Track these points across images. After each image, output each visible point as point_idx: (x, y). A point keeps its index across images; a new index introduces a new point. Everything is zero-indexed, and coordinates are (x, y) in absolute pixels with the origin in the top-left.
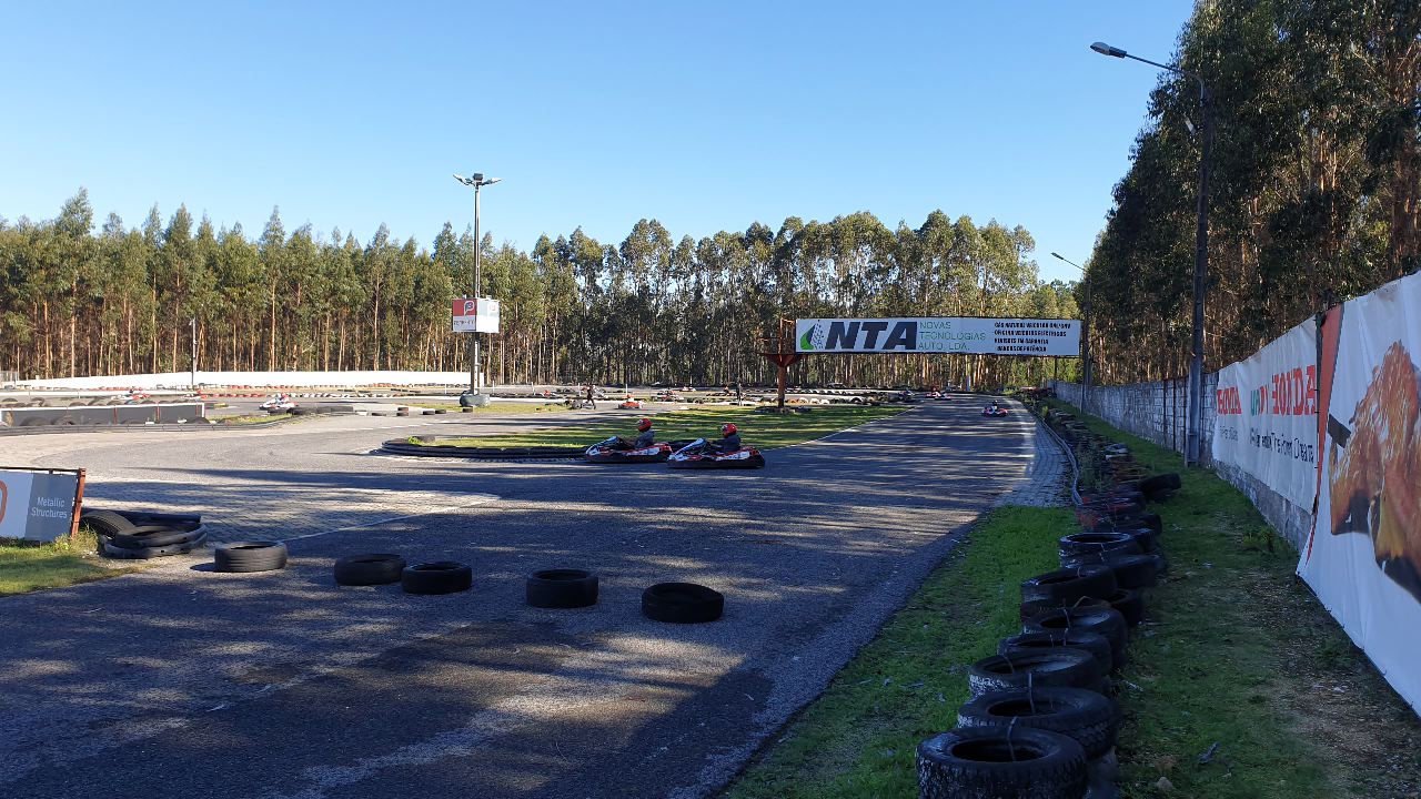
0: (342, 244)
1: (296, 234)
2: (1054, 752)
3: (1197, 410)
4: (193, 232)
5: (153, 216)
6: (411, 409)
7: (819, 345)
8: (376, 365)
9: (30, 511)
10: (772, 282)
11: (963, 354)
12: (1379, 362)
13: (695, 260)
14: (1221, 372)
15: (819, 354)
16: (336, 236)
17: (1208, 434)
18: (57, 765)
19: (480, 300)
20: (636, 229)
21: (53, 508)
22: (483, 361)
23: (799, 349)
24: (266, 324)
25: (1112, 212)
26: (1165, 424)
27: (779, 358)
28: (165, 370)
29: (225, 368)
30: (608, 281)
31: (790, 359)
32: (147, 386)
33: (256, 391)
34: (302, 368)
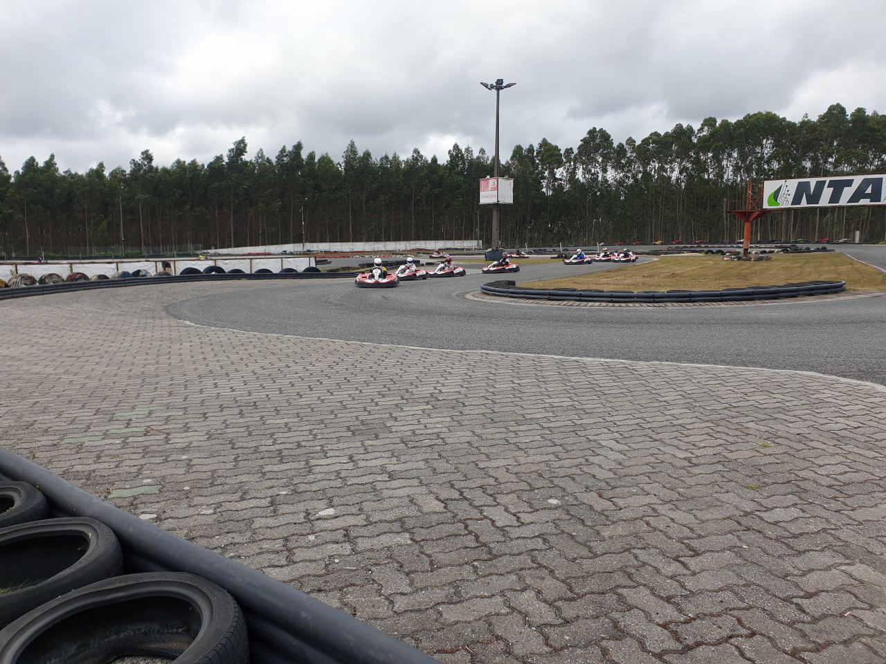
7: (785, 202)
15: (785, 209)
23: (766, 206)
27: (746, 215)
28: (286, 242)
29: (322, 241)
30: (565, 174)
31: (754, 215)
32: (276, 252)
33: (343, 255)
34: (368, 240)
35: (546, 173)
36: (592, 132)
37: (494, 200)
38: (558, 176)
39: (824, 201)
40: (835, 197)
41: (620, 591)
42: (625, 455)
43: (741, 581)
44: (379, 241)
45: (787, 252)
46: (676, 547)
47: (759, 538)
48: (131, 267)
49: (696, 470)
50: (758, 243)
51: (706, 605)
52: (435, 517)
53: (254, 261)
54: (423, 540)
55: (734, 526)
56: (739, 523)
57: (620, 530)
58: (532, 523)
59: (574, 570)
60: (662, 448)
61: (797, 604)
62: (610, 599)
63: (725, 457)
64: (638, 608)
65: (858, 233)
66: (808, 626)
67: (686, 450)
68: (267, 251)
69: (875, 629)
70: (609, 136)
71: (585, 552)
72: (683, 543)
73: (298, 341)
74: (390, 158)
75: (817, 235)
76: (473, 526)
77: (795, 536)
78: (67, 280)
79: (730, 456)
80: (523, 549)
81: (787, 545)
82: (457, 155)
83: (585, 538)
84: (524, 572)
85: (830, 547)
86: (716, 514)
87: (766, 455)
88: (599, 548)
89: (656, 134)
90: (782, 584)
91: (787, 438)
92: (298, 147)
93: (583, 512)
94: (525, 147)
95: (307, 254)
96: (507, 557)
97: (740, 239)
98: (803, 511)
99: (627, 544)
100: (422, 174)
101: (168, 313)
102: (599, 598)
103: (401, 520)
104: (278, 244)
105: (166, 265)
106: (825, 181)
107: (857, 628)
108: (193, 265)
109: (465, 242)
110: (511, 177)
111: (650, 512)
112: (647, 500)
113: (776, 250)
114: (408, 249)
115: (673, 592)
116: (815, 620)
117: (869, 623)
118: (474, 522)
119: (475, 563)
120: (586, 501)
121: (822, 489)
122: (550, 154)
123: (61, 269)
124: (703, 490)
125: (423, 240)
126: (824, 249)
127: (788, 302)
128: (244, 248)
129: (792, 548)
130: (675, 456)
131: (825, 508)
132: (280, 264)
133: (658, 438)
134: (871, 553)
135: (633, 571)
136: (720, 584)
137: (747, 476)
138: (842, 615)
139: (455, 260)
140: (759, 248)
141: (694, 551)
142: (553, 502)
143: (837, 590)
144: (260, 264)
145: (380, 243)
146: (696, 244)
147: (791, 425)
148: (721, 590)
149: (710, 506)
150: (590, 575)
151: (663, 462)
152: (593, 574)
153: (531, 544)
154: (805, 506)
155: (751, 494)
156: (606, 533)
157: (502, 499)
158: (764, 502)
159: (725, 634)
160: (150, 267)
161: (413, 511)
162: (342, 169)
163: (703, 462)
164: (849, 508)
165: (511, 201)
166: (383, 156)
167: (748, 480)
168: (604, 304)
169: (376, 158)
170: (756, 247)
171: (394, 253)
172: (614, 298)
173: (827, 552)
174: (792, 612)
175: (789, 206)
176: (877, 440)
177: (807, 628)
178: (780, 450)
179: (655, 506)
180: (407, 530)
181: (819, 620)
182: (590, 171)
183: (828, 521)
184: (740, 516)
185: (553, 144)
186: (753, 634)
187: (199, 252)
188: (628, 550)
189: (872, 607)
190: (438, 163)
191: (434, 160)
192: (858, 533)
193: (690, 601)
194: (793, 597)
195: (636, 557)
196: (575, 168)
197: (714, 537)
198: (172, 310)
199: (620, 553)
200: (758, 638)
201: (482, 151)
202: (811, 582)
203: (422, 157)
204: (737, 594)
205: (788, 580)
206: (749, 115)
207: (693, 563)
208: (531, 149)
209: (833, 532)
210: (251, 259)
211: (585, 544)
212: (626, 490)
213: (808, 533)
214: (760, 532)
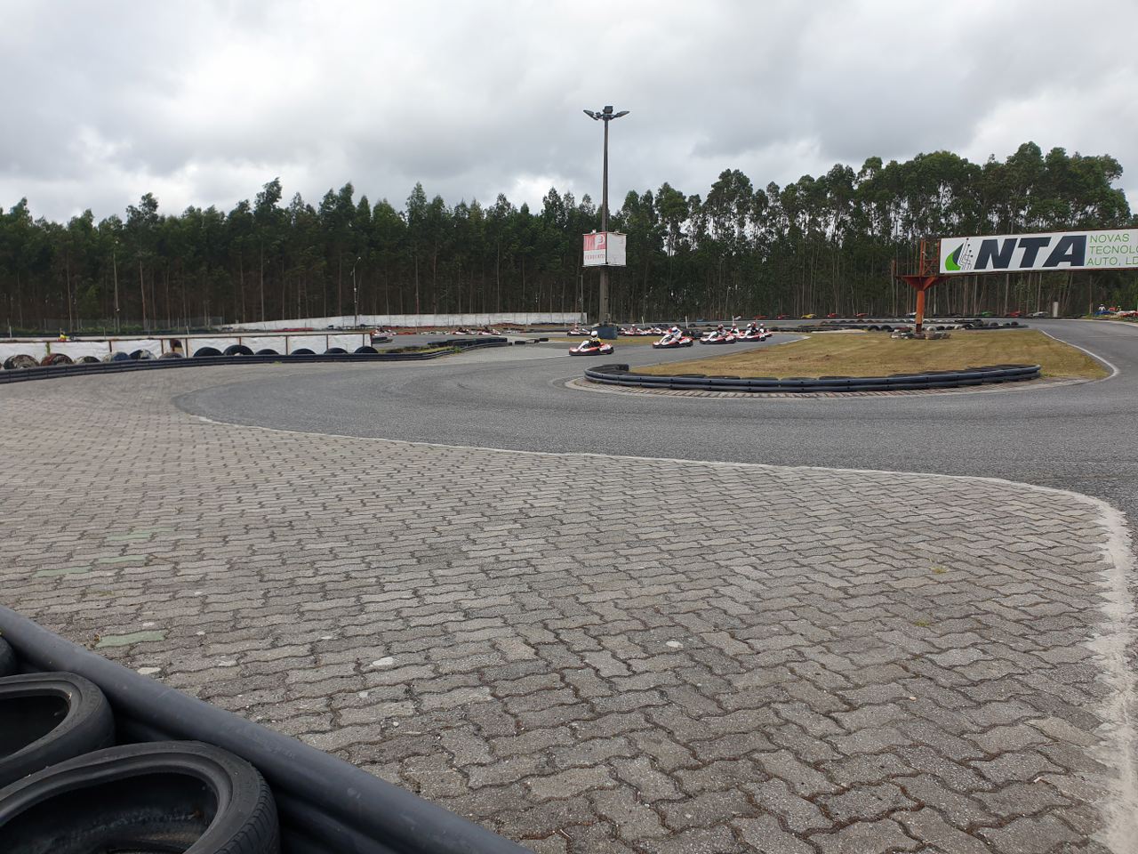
7: (967, 265)
15: (967, 274)
19: (609, 235)
20: (722, 178)
23: (943, 270)
27: (919, 282)
28: (333, 315)
29: (380, 313)
30: (692, 229)
31: (929, 282)
32: (320, 328)
33: (408, 330)
34: (441, 312)
35: (668, 229)
36: (726, 176)
37: (601, 262)
38: (683, 231)
39: (1015, 265)
40: (1028, 259)
41: (756, 756)
42: (764, 584)
43: (906, 741)
44: (455, 313)
45: (970, 328)
46: (827, 700)
47: (931, 686)
48: (128, 346)
49: (853, 603)
50: (934, 316)
51: (864, 771)
52: (523, 667)
53: (291, 339)
54: (507, 696)
55: (901, 672)
56: (906, 669)
57: (757, 679)
58: (647, 672)
59: (699, 730)
60: (812, 576)
61: (975, 768)
62: (744, 766)
63: (890, 586)
64: (778, 777)
65: (1056, 305)
66: (988, 795)
67: (842, 578)
68: (308, 326)
69: (1072, 798)
70: (747, 180)
71: (713, 708)
72: (835, 695)
73: (348, 442)
74: (469, 206)
75: (1006, 307)
76: (571, 677)
77: (974, 684)
78: (43, 363)
79: (895, 584)
80: (634, 704)
81: (965, 695)
82: (554, 203)
83: (713, 690)
84: (635, 735)
85: (1016, 696)
86: (877, 657)
87: (939, 583)
88: (730, 702)
89: (807, 178)
90: (956, 743)
91: (967, 562)
92: (348, 190)
93: (709, 657)
94: (641, 193)
95: (361, 329)
96: (614, 716)
97: (912, 312)
98: (984, 652)
99: (766, 697)
100: (510, 228)
101: (178, 406)
102: (731, 765)
103: (479, 671)
104: (323, 317)
105: (175, 344)
106: (1016, 239)
107: (1050, 797)
108: (212, 344)
109: (565, 315)
110: (623, 231)
111: (795, 656)
112: (791, 641)
113: (956, 326)
114: (492, 323)
115: (822, 756)
116: (997, 788)
117: (1064, 792)
118: (573, 672)
119: (574, 724)
120: (714, 643)
121: (1008, 624)
122: (673, 203)
123: (35, 349)
124: (862, 628)
125: (512, 312)
126: (1015, 325)
127: (971, 391)
128: (278, 322)
129: (970, 699)
130: (827, 586)
131: (1011, 648)
132: (325, 342)
133: (806, 563)
134: (1068, 703)
135: (773, 730)
136: (880, 745)
137: (917, 609)
138: (1030, 781)
139: (553, 338)
140: (935, 323)
141: (849, 704)
142: (674, 644)
143: (1025, 749)
144: (298, 343)
145: (456, 315)
146: (859, 317)
147: (971, 545)
148: (882, 752)
149: (870, 648)
150: (719, 737)
151: (811, 593)
152: (723, 736)
153: (644, 699)
154: (987, 647)
155: (921, 632)
156: (740, 683)
157: (609, 642)
158: (937, 642)
159: (886, 806)
160: (154, 347)
161: (494, 659)
162: (405, 219)
163: (863, 592)
164: (1041, 648)
165: (623, 263)
166: (459, 203)
167: (919, 614)
168: (740, 394)
169: (450, 206)
170: (932, 322)
171: (474, 328)
172: (753, 386)
173: (1014, 704)
174: (969, 779)
175: (973, 270)
176: (1076, 563)
177: (987, 798)
178: (957, 576)
179: (803, 649)
180: (487, 684)
181: (1002, 788)
182: (724, 225)
183: (1014, 664)
184: (907, 660)
185: (677, 189)
186: (921, 806)
187: (219, 328)
188: (767, 704)
189: (1068, 771)
190: (530, 212)
191: (525, 209)
192: (1051, 678)
193: (843, 767)
194: (970, 760)
195: (777, 713)
196: (704, 221)
197: (875, 687)
198: (183, 403)
199: (758, 708)
200: (926, 811)
201: (587, 198)
202: (992, 741)
203: (509, 205)
204: (901, 757)
205: (964, 739)
206: (921, 154)
207: (848, 720)
208: (648, 197)
209: (1021, 678)
210: (287, 336)
211: (712, 698)
212: (766, 628)
213: (990, 680)
214: (930, 678)
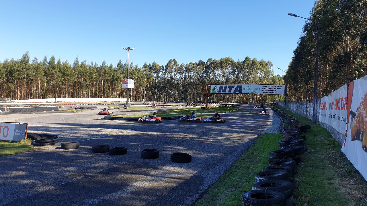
0: (93, 66)
1: (82, 63)
2: (277, 196)
3: (315, 108)
4: (56, 62)
5: (45, 59)
6: (111, 108)
7: (217, 91)
8: (102, 97)
9: (14, 134)
10: (204, 75)
11: (254, 94)
12: (363, 96)
13: (185, 69)
14: (321, 98)
15: (216, 94)
16: (92, 63)
17: (318, 115)
18: (22, 198)
19: (129, 80)
20: (169, 62)
21: (20, 133)
22: (130, 95)
23: (211, 93)
24: (74, 86)
25: (293, 57)
26: (307, 112)
27: (206, 95)
28: (48, 98)
31: (209, 95)
32: (44, 102)
33: (72, 103)
34: (83, 97)
35: (155, 75)
37: (127, 87)
38: (160, 75)
39: (227, 92)
40: (230, 91)
44: (88, 98)
70: (177, 62)
89: (192, 63)
94: (148, 64)
95: (57, 103)
104: (45, 98)
106: (227, 86)
128: (30, 100)
175: (218, 93)
191: (111, 66)
196: (165, 73)
206: (222, 58)
